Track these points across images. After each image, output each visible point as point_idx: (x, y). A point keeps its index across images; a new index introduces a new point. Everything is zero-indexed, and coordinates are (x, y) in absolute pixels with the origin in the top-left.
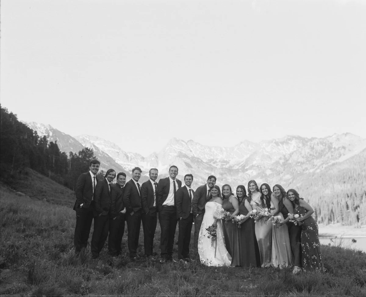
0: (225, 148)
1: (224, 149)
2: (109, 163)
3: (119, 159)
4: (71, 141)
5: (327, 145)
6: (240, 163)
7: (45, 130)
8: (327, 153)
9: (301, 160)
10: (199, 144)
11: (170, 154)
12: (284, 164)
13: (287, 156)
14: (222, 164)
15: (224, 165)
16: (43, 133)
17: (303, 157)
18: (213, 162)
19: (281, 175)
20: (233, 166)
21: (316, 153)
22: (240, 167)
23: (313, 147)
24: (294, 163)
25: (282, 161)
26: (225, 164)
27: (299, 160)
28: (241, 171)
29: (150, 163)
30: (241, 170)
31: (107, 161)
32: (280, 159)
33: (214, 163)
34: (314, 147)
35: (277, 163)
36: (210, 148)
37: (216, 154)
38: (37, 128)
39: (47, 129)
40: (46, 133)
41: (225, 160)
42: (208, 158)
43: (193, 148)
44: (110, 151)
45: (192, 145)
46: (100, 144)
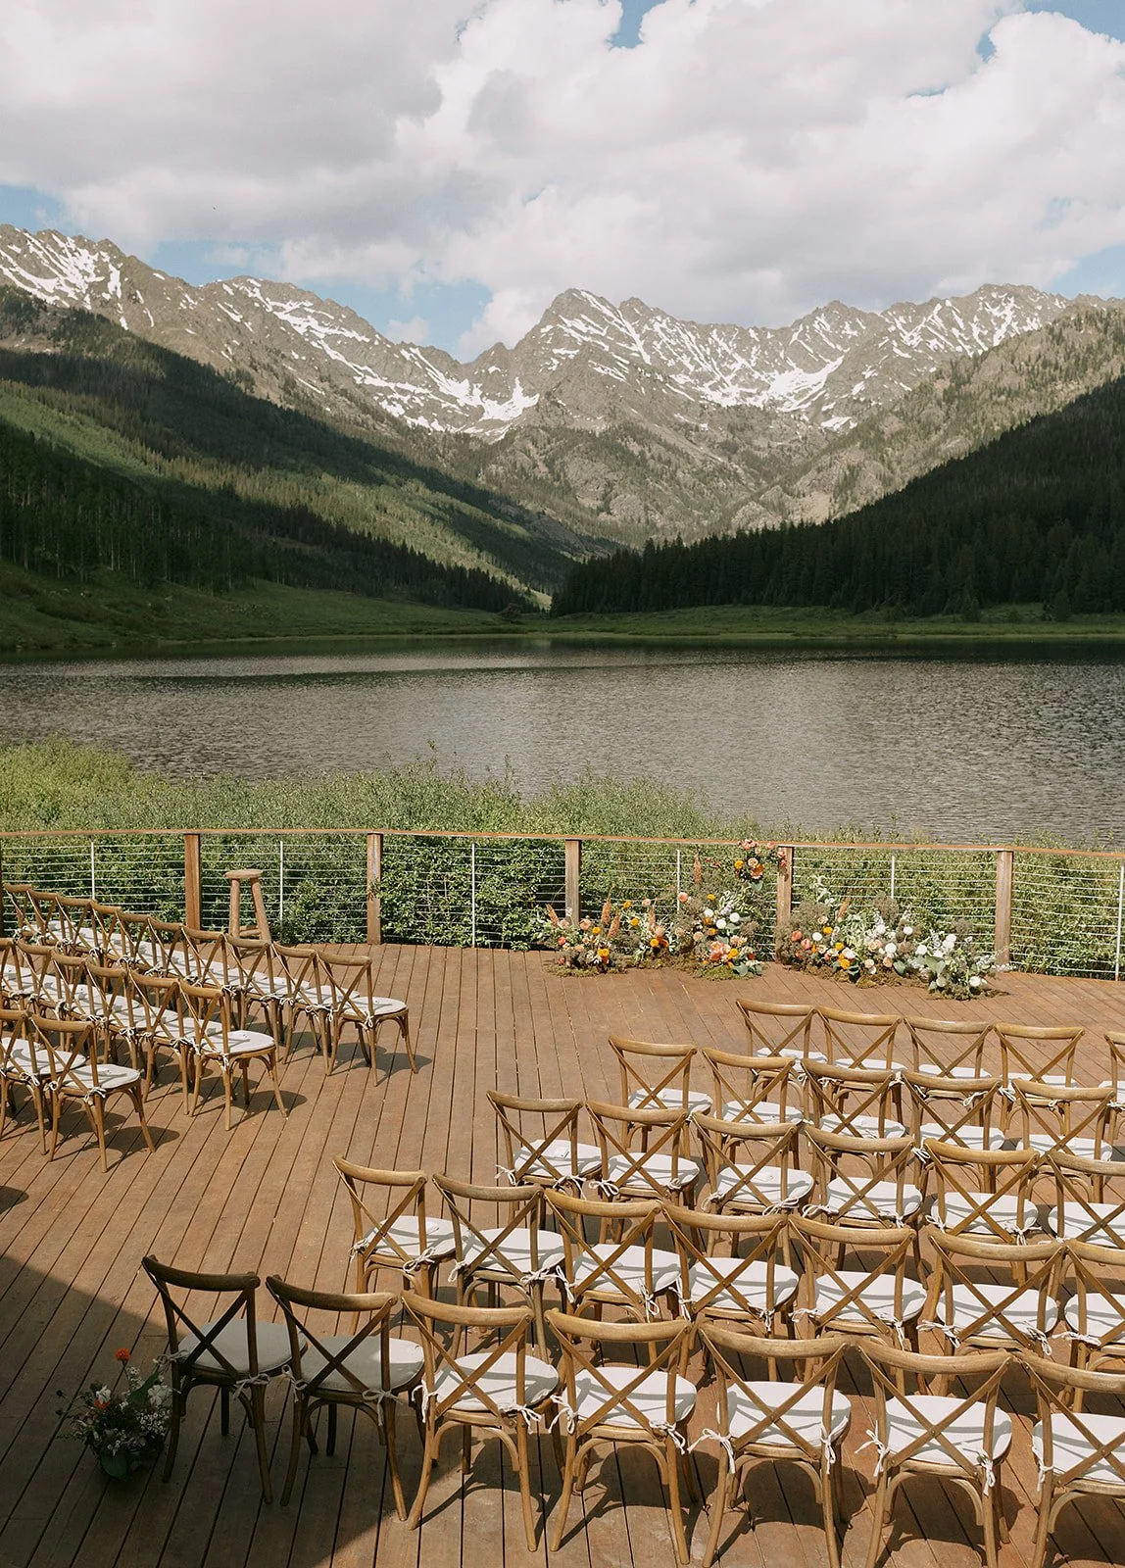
0: (756, 330)
1: (753, 334)
2: (326, 385)
3: (370, 370)
4: (187, 304)
5: (1111, 329)
6: (806, 391)
7: (95, 263)
8: (1107, 358)
9: (1009, 380)
10: (664, 315)
11: (555, 351)
12: (949, 397)
13: (962, 370)
14: (742, 393)
15: (751, 395)
16: (88, 275)
17: (1018, 372)
18: (711, 383)
19: (934, 438)
20: (781, 399)
21: (1067, 358)
22: (805, 402)
23: (1061, 333)
24: (986, 394)
25: (940, 387)
26: (754, 391)
27: (1005, 382)
28: (807, 419)
29: (480, 385)
30: (807, 413)
31: (322, 380)
32: (939, 375)
33: (713, 388)
34: (1064, 334)
35: (925, 390)
36: (703, 332)
37: (725, 353)
38: (65, 255)
39: (100, 256)
40: (98, 275)
41: (756, 375)
42: (692, 368)
43: (638, 331)
44: (336, 337)
45: (636, 317)
46: (300, 312)
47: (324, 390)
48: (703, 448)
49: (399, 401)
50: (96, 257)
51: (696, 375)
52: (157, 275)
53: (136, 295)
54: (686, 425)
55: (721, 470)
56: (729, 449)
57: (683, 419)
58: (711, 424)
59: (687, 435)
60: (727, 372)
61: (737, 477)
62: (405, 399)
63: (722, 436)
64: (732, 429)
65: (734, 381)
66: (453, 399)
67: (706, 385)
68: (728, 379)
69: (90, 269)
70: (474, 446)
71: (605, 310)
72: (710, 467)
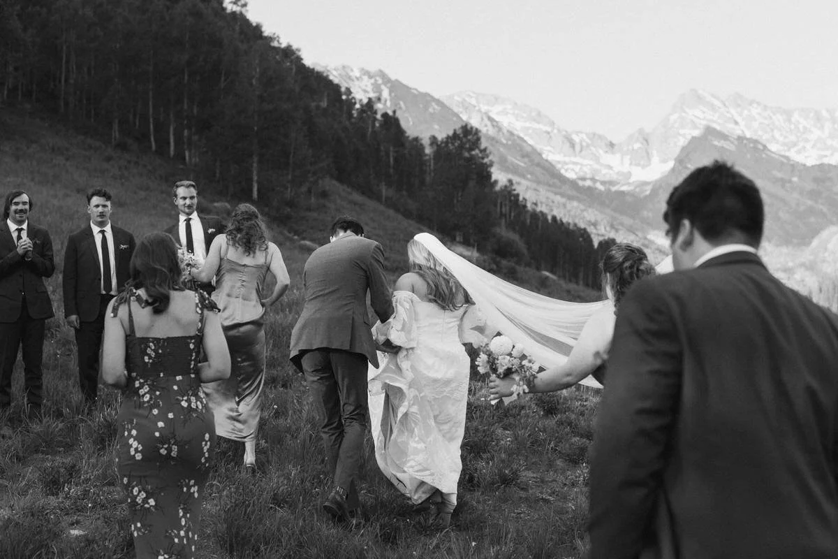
0: (828, 111)
1: (825, 114)
2: (526, 160)
3: (552, 150)
4: (434, 109)
7: (372, 84)
10: (758, 104)
11: (682, 132)
14: (820, 155)
15: (826, 156)
16: (368, 93)
18: (796, 149)
26: (828, 153)
29: (628, 157)
31: (523, 156)
33: (799, 152)
36: (788, 114)
37: (805, 128)
38: (353, 81)
39: (376, 80)
40: (374, 92)
41: (829, 142)
42: (781, 139)
43: (741, 115)
44: (528, 128)
45: (739, 106)
46: (504, 112)
47: (525, 163)
48: (795, 195)
49: (573, 170)
50: (373, 81)
51: (784, 144)
52: (413, 91)
53: (399, 104)
54: (782, 179)
55: (811, 211)
56: (814, 195)
57: (779, 175)
58: (800, 177)
59: (783, 186)
60: (807, 140)
61: (824, 215)
62: (577, 170)
63: (810, 186)
64: (816, 180)
65: (813, 146)
66: (610, 167)
67: (793, 150)
68: (808, 146)
69: (369, 88)
70: (629, 199)
71: (716, 103)
72: (802, 208)
